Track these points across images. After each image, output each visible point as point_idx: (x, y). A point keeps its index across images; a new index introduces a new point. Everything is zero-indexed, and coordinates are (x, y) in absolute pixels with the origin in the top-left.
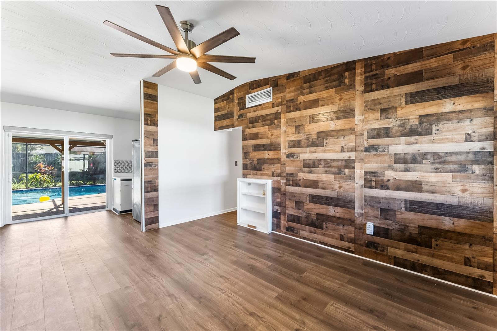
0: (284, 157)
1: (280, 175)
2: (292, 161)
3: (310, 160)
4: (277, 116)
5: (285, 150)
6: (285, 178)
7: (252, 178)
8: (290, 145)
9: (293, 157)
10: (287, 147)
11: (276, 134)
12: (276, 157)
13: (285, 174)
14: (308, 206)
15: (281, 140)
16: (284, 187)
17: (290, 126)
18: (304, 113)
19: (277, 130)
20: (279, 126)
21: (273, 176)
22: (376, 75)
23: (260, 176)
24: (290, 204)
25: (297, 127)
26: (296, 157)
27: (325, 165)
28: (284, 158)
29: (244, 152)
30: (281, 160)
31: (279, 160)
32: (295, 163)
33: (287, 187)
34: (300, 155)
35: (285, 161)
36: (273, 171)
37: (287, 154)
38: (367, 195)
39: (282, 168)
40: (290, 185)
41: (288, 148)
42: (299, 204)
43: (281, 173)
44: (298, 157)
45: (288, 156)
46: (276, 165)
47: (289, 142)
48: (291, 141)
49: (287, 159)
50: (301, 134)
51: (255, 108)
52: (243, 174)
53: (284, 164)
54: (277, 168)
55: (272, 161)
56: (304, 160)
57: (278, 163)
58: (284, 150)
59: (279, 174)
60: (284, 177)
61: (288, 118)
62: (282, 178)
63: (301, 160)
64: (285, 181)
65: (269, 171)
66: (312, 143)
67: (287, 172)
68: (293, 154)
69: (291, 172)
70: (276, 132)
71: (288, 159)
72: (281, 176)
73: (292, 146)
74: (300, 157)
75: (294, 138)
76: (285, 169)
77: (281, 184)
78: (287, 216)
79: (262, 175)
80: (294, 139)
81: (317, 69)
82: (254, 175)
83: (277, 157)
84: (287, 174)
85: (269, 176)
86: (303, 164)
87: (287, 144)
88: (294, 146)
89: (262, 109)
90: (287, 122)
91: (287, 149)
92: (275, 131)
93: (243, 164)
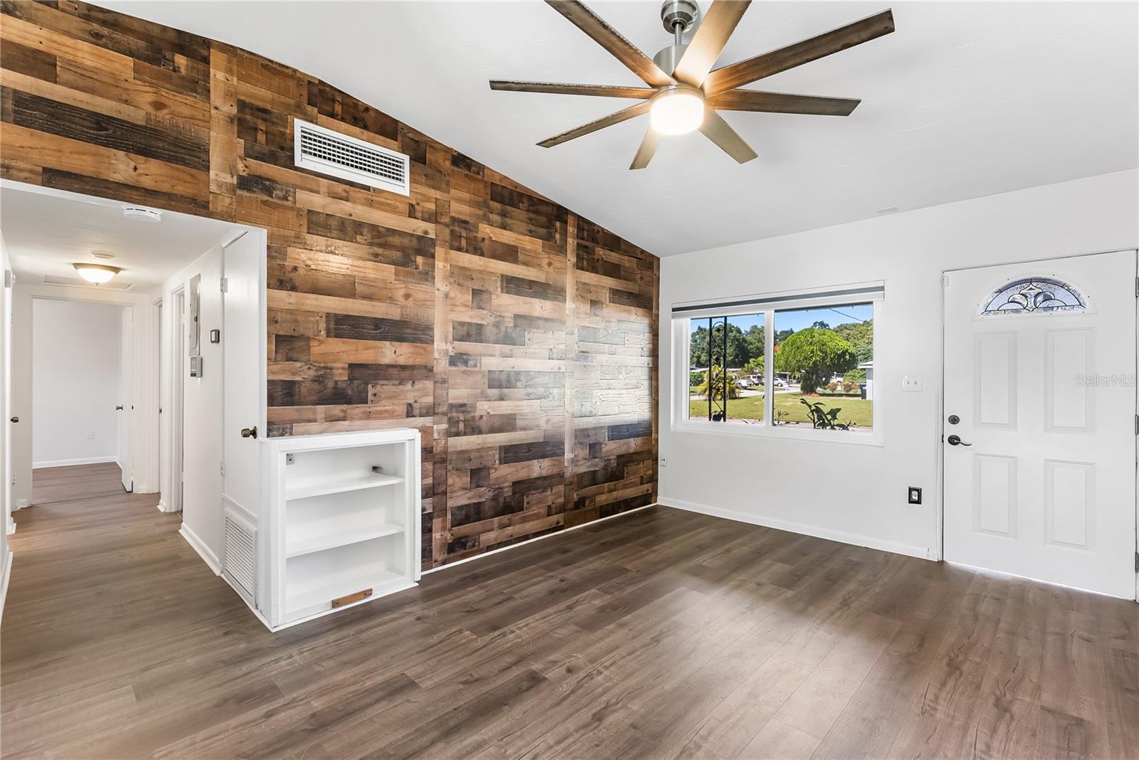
0: (444, 362)
1: (430, 411)
2: (464, 372)
3: (502, 371)
4: (424, 247)
5: (446, 344)
6: (445, 419)
7: (321, 433)
8: (459, 332)
9: (466, 363)
10: (450, 337)
11: (421, 296)
12: (419, 361)
13: (444, 409)
14: (497, 472)
15: (436, 315)
16: (443, 442)
17: (459, 285)
18: (491, 265)
19: (423, 287)
20: (428, 276)
21: (410, 414)
22: (587, 247)
23: (357, 423)
24: (457, 481)
25: (476, 293)
26: (471, 363)
27: (527, 382)
28: (441, 366)
29: (277, 336)
30: (435, 371)
31: (428, 370)
32: (471, 379)
33: (451, 440)
34: (481, 359)
35: (445, 374)
36: (411, 401)
37: (451, 356)
38: (577, 428)
39: (439, 392)
40: (457, 434)
41: (455, 339)
42: (478, 475)
43: (434, 404)
44: (478, 365)
45: (453, 361)
46: (418, 385)
47: (456, 325)
48: (462, 324)
49: (450, 368)
50: (485, 312)
51: (340, 188)
52: (269, 423)
53: (444, 382)
54: (420, 392)
55: (405, 373)
56: (489, 371)
57: (427, 378)
58: (442, 346)
59: (430, 407)
60: (445, 414)
61: (454, 263)
62: (436, 418)
63: (484, 372)
64: (445, 426)
65: (396, 402)
66: (506, 337)
67: (450, 402)
68: (465, 357)
69: (461, 401)
70: (420, 290)
71: (453, 368)
72: (434, 414)
73: (463, 336)
74: (481, 364)
75: (468, 316)
76: (445, 394)
77: (436, 436)
78: (452, 515)
79: (368, 416)
80: (469, 320)
81: (517, 185)
82: (332, 419)
83: (423, 360)
84: (451, 406)
85: (399, 417)
86: (487, 380)
87: (451, 329)
88: (466, 338)
89: (371, 203)
90: (452, 274)
91: (452, 343)
92: (419, 287)
93: (268, 381)
